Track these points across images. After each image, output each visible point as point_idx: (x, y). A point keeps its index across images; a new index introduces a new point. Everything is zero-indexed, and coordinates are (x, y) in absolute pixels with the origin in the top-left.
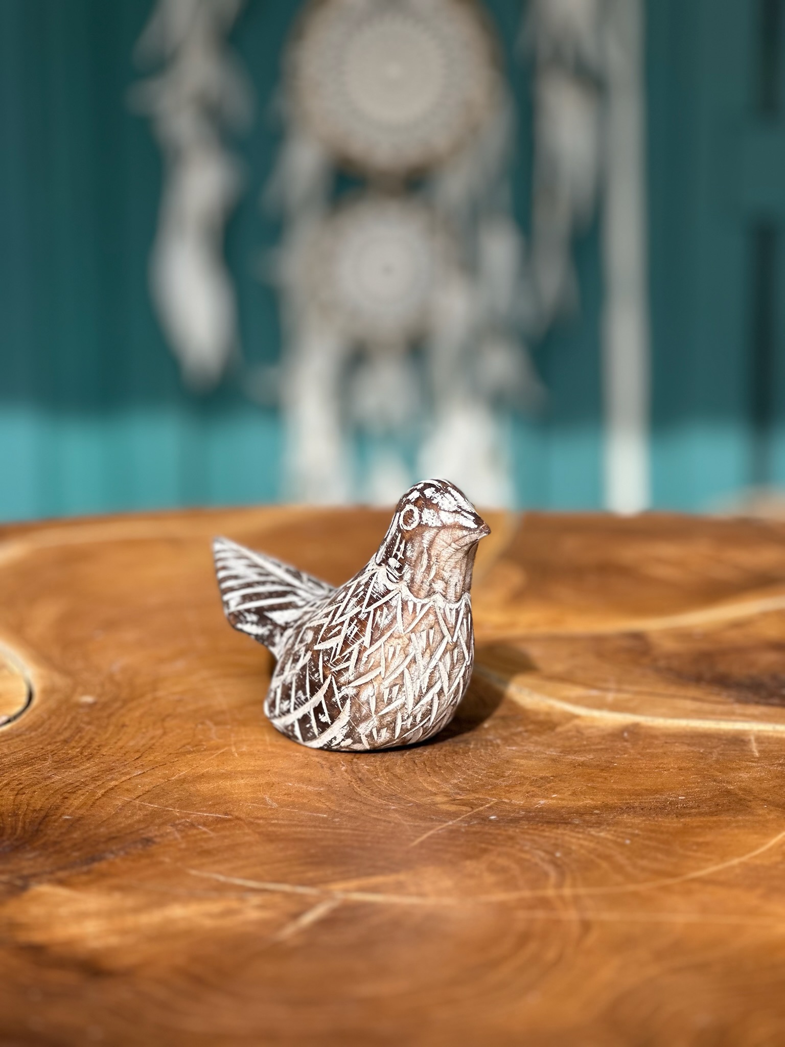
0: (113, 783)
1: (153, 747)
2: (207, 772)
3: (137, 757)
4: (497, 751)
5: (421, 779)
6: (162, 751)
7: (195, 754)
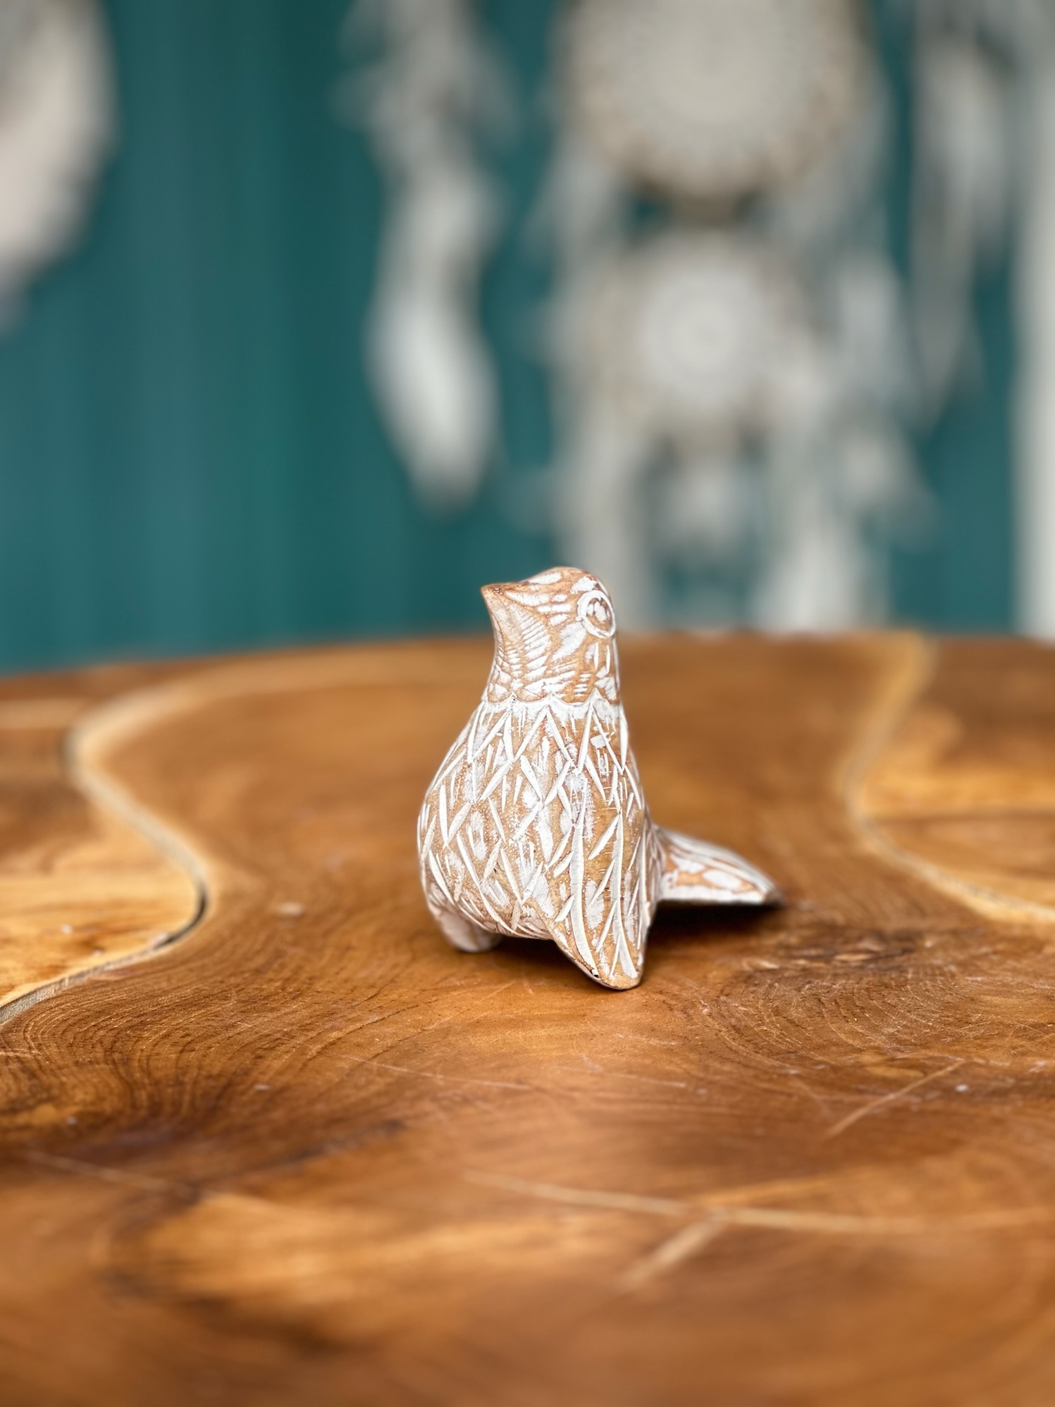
0: (335, 1035)
1: (396, 980)
2: (485, 1017)
3: (373, 994)
4: (953, 984)
5: (833, 1027)
6: (411, 986)
7: (464, 991)
